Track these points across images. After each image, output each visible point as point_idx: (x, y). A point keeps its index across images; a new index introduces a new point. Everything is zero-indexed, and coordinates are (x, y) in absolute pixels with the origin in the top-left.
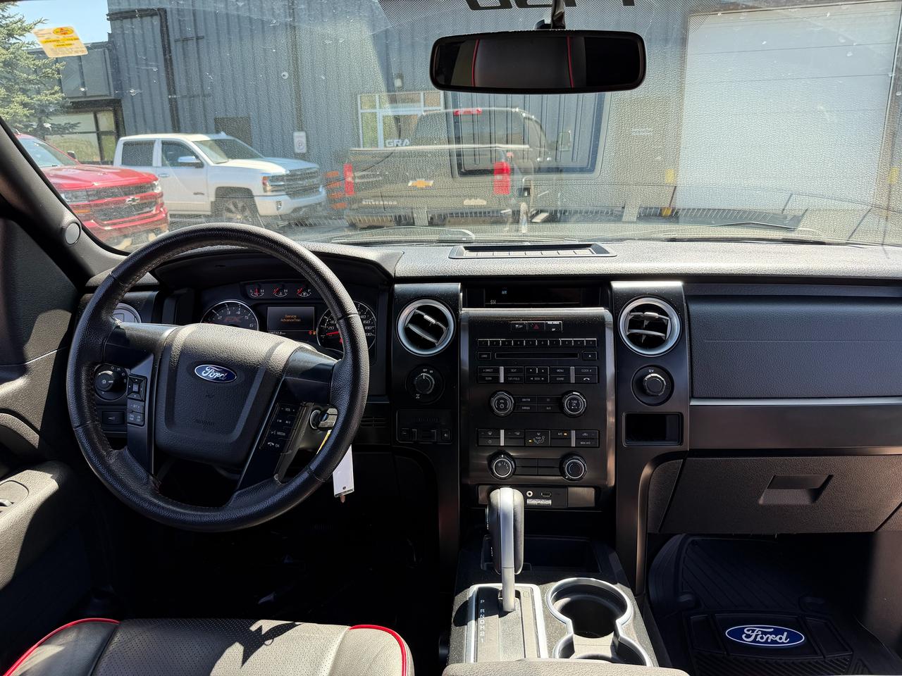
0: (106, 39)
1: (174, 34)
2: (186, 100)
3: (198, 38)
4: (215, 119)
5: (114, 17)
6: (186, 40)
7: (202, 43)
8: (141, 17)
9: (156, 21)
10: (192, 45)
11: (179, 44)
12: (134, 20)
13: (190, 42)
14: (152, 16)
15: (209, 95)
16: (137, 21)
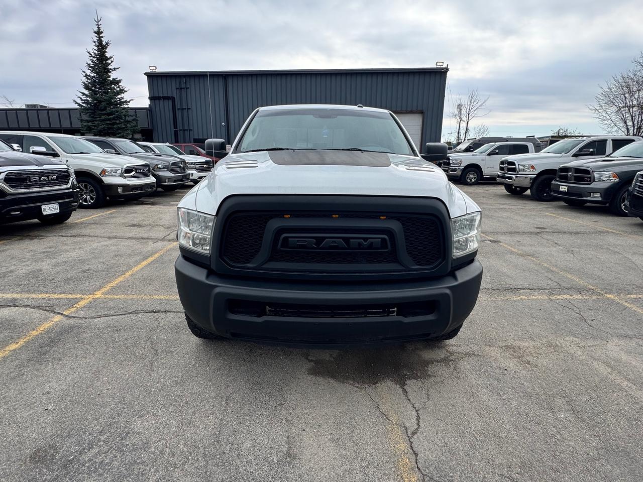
0: (148, 106)
1: (178, 106)
2: (182, 132)
3: (188, 109)
4: (194, 139)
5: (151, 98)
6: (183, 109)
7: (190, 111)
8: (164, 99)
9: (170, 102)
10: (185, 112)
11: (180, 111)
12: (160, 100)
13: (184, 110)
14: (168, 99)
15: (192, 130)
16: (161, 101)
